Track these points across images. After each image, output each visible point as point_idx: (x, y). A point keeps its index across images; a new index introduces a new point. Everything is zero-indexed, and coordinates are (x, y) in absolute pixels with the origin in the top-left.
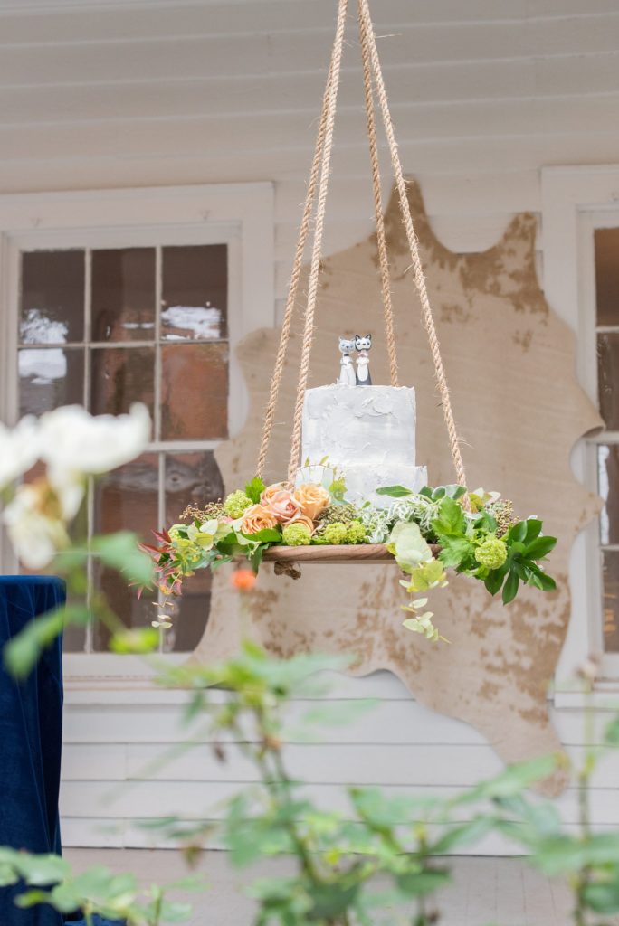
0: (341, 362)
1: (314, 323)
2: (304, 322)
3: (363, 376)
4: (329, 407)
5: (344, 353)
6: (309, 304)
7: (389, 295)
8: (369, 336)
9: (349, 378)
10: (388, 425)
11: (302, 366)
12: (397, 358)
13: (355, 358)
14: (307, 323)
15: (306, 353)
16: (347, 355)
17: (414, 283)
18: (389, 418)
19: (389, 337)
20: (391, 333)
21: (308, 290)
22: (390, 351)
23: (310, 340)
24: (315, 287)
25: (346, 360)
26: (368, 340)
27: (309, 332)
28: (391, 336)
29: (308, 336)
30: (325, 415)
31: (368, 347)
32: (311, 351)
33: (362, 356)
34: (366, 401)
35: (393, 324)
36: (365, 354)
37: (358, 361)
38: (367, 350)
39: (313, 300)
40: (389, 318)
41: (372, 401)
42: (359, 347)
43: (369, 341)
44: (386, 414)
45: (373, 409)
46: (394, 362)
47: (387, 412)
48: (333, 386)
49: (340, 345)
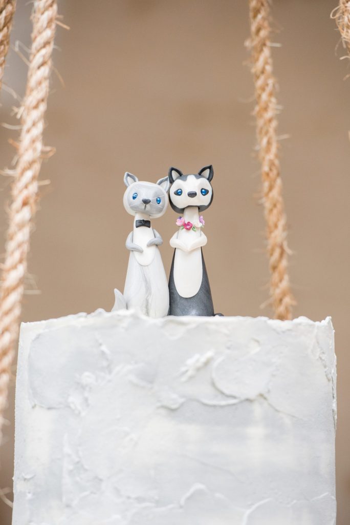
0: (129, 243)
1: (47, 137)
2: (17, 135)
3: (188, 286)
4: (87, 377)
5: (138, 217)
6: (33, 82)
7: (266, 52)
8: (207, 171)
9: (148, 289)
10: (256, 432)
11: (10, 262)
12: (288, 227)
13: (167, 231)
14: (26, 139)
15: (21, 226)
16: (145, 223)
17: (333, 24)
18: (258, 410)
19: (266, 168)
20: (271, 156)
21: (29, 42)
22: (268, 205)
23: (33, 188)
24: (48, 33)
25: (142, 237)
26: (203, 182)
27: (31, 164)
28: (272, 164)
29: (29, 174)
30: (75, 400)
31: (204, 200)
32: (36, 219)
33: (188, 226)
34: (191, 362)
35: (278, 131)
36: (193, 218)
37: (174, 241)
38: (200, 208)
39: (45, 71)
40: (269, 114)
41: (207, 363)
42: (180, 202)
43: (208, 186)
44: (248, 400)
45: (213, 384)
46: (278, 235)
47: (252, 394)
48: (100, 317)
49: (127, 196)
